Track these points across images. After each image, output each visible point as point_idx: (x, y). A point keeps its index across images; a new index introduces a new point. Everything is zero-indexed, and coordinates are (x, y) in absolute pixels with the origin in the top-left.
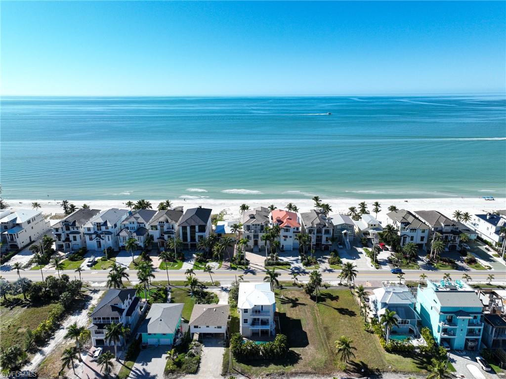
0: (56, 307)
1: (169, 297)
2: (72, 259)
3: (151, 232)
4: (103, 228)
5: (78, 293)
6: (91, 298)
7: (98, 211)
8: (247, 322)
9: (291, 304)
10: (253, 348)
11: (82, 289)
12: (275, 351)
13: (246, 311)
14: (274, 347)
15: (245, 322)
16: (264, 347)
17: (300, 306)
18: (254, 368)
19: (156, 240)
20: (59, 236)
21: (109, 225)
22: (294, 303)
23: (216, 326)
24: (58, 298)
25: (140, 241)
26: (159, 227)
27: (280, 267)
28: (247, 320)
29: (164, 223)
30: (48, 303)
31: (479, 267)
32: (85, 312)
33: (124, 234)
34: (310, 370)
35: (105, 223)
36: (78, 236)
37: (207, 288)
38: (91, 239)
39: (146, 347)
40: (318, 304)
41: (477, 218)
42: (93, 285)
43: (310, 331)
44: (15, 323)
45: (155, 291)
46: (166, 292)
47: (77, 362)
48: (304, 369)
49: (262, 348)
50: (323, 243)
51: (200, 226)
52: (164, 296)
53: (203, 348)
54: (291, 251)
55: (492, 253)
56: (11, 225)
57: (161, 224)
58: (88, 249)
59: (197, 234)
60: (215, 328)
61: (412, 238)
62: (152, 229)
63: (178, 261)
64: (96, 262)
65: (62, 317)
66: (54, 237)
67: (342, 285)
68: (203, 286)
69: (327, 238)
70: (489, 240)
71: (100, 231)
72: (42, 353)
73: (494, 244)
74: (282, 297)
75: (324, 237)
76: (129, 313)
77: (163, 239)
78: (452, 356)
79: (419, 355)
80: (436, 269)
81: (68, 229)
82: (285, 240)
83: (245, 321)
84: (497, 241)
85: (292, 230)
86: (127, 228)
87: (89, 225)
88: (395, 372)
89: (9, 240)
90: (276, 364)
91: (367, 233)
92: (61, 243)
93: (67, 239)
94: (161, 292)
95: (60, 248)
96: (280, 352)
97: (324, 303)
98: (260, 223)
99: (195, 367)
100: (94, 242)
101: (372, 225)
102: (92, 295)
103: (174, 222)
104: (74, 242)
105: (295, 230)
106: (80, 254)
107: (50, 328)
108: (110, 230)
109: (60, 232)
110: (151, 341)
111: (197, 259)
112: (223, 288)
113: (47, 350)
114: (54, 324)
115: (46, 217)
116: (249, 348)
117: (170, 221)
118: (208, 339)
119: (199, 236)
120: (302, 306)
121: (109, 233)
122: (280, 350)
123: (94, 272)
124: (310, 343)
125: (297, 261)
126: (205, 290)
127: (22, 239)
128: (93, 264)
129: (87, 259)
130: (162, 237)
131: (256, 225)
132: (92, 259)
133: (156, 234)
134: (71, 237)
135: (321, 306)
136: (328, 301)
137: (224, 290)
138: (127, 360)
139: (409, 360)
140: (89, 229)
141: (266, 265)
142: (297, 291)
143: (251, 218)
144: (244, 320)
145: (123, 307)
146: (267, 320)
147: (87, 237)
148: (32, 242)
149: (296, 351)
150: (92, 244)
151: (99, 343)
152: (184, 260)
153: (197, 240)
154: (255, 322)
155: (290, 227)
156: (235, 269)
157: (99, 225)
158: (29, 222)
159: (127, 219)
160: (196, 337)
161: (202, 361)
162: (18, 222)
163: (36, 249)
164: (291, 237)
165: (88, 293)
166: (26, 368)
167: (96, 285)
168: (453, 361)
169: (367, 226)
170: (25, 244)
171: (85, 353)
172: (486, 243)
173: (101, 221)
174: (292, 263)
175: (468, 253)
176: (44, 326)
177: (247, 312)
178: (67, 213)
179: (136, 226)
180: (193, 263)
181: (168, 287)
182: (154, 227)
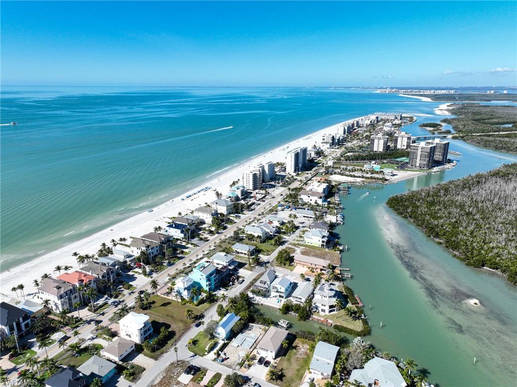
8: (142, 335)
23: (130, 348)
27: (103, 308)
31: (186, 253)
34: (182, 332)
40: (151, 310)
41: (168, 228)
43: (164, 321)
48: (181, 333)
51: (23, 317)
55: (184, 244)
59: (23, 325)
61: (153, 253)
63: (24, 351)
69: (113, 276)
70: (178, 238)
73: (181, 239)
78: (214, 293)
79: (206, 300)
80: (173, 264)
84: (183, 237)
88: (206, 310)
91: (125, 262)
97: (152, 307)
98: (69, 289)
101: (125, 256)
112: (89, 339)
119: (25, 325)
124: (170, 324)
125: (107, 299)
131: (67, 291)
135: (153, 310)
136: (153, 305)
137: (93, 339)
139: (205, 304)
152: (29, 348)
153: (24, 328)
154: (145, 333)
155: (91, 280)
168: (216, 294)
169: (123, 257)
172: (178, 240)
174: (107, 302)
175: (178, 248)
180: (38, 345)
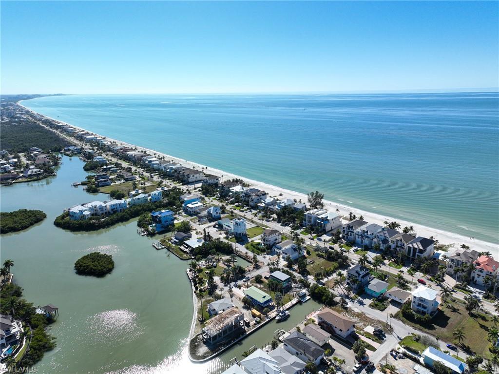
0: (336, 264)
1: (386, 280)
2: (347, 245)
3: (390, 243)
4: (366, 234)
5: (346, 262)
6: (350, 266)
7: (366, 223)
9: (452, 310)
11: (348, 261)
13: (415, 297)
18: (409, 322)
19: (392, 249)
20: (344, 231)
21: (369, 233)
22: (455, 310)
24: (337, 261)
25: (382, 247)
26: (395, 243)
27: (464, 291)
28: (415, 302)
29: (399, 241)
30: (333, 261)
32: (346, 270)
33: (375, 240)
35: (367, 231)
36: (353, 234)
38: (358, 238)
39: (366, 293)
40: (470, 318)
42: (353, 261)
44: (321, 264)
45: (380, 274)
46: (386, 277)
47: (339, 286)
49: (416, 316)
51: (419, 249)
52: (384, 278)
53: (390, 305)
54: (482, 286)
56: (325, 219)
57: (397, 241)
58: (356, 242)
60: (399, 299)
62: (391, 242)
63: (401, 265)
64: (358, 250)
65: (337, 269)
66: (342, 231)
68: (407, 282)
71: (364, 234)
72: (328, 278)
74: (450, 305)
76: (363, 277)
77: (396, 250)
81: (349, 229)
82: (478, 277)
85: (485, 272)
86: (378, 237)
87: (359, 230)
89: (323, 226)
90: (420, 325)
92: (344, 235)
93: (347, 234)
94: (383, 276)
95: (343, 237)
97: (475, 319)
98: (461, 260)
99: (383, 309)
100: (360, 240)
102: (351, 265)
103: (405, 242)
104: (350, 236)
105: (489, 273)
106: (351, 243)
107: (332, 271)
108: (369, 236)
109: (345, 229)
110: (368, 292)
111: (412, 268)
113: (330, 278)
114: (334, 270)
115: (340, 217)
117: (403, 240)
118: (394, 303)
119: (418, 255)
120: (458, 314)
121: (368, 237)
123: (356, 255)
124: (446, 327)
125: (480, 293)
126: (406, 284)
127: (328, 228)
128: (356, 251)
129: (354, 248)
130: (395, 249)
131: (459, 260)
132: (356, 248)
133: (393, 246)
134: (349, 233)
135: (472, 319)
136: (480, 319)
138: (357, 294)
140: (358, 232)
141: (454, 287)
142: (463, 306)
143: (457, 255)
145: (360, 273)
146: (426, 307)
147: (357, 236)
148: (332, 230)
149: (434, 326)
150: (359, 240)
151: (348, 284)
152: (404, 265)
153: (416, 257)
154: (419, 305)
155: (485, 270)
156: (432, 281)
157: (364, 231)
158: (332, 220)
159: (380, 232)
160: (389, 300)
161: (387, 309)
162: (328, 218)
163: (333, 235)
164: (483, 277)
165: (350, 263)
166: (322, 281)
167: (354, 261)
170: (328, 230)
171: (342, 285)
173: (366, 230)
174: (475, 293)
176: (330, 269)
178: (351, 219)
179: (383, 237)
180: (408, 269)
181: (388, 275)
182: (392, 242)
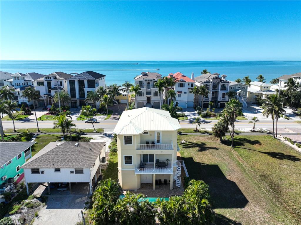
8: (130, 163)
9: (197, 148)
10: (140, 209)
12: (190, 215)
13: (128, 139)
14: (186, 207)
15: (126, 163)
16: (164, 207)
17: (211, 150)
22: (202, 147)
23: (73, 170)
26: (46, 83)
28: (130, 158)
29: (50, 78)
37: (87, 134)
40: (235, 149)
43: (240, 181)
49: (159, 210)
50: (219, 100)
51: (89, 81)
54: (185, 108)
57: (47, 79)
59: (86, 90)
60: (72, 172)
62: (39, 85)
67: (255, 131)
68: (82, 133)
69: (224, 94)
75: (220, 93)
77: (50, 94)
82: (179, 96)
83: (128, 160)
85: (186, 86)
91: (260, 95)
96: (202, 218)
97: (242, 147)
98: (152, 79)
101: (265, 88)
103: (62, 78)
105: (190, 86)
111: (83, 112)
112: (106, 134)
116: (132, 209)
119: (88, 92)
120: (214, 150)
122: (200, 213)
124: (249, 200)
125: (194, 114)
126: (83, 136)
131: (149, 80)
133: (43, 90)
136: (247, 145)
137: (107, 136)
142: (200, 136)
143: (143, 75)
144: (126, 158)
146: (168, 160)
149: (228, 216)
153: (86, 96)
154: (145, 162)
155: (185, 81)
164: (185, 93)
174: (189, 116)
177: (130, 142)
179: (21, 82)
180: (78, 115)
182: (41, 84)
